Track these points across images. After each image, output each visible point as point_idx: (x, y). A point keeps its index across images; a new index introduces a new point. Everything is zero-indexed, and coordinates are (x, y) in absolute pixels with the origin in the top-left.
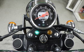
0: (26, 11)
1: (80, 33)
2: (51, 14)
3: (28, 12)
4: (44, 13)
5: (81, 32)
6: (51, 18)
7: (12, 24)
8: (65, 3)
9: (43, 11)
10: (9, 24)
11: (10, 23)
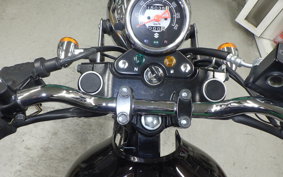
0: (109, 8)
1: (240, 65)
2: (177, 16)
3: (113, 11)
4: (159, 12)
5: (243, 63)
6: (176, 27)
7: (69, 43)
8: (234, 4)
9: (158, 8)
10: (61, 44)
11: (63, 39)
